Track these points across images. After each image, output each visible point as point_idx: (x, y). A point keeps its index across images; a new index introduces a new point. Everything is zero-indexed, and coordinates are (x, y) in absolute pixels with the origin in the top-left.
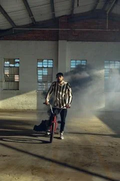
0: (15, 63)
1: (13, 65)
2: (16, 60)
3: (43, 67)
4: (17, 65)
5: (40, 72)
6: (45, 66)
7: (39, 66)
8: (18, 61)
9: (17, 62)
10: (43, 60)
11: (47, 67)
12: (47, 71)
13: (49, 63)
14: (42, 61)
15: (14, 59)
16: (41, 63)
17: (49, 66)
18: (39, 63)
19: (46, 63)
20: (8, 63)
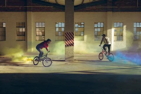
1: (80, 26)
3: (98, 27)
4: (82, 26)
5: (96, 30)
6: (99, 26)
7: (95, 26)
11: (100, 27)
12: (100, 29)
13: (101, 25)
14: (97, 23)
15: (81, 23)
16: (97, 25)
17: (101, 26)
18: (95, 25)
19: (100, 25)
20: (77, 25)
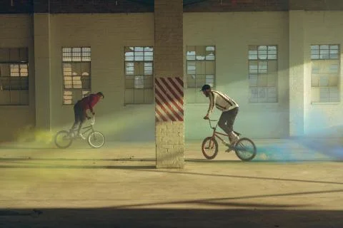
0: (206, 53)
1: (203, 58)
2: (208, 49)
3: (259, 60)
4: (210, 57)
5: (253, 68)
6: (261, 57)
7: (251, 58)
8: (213, 49)
9: (210, 52)
10: (258, 46)
12: (266, 67)
13: (269, 52)
14: (256, 48)
15: (205, 47)
16: (255, 52)
17: (270, 57)
19: (265, 52)
20: (193, 53)
